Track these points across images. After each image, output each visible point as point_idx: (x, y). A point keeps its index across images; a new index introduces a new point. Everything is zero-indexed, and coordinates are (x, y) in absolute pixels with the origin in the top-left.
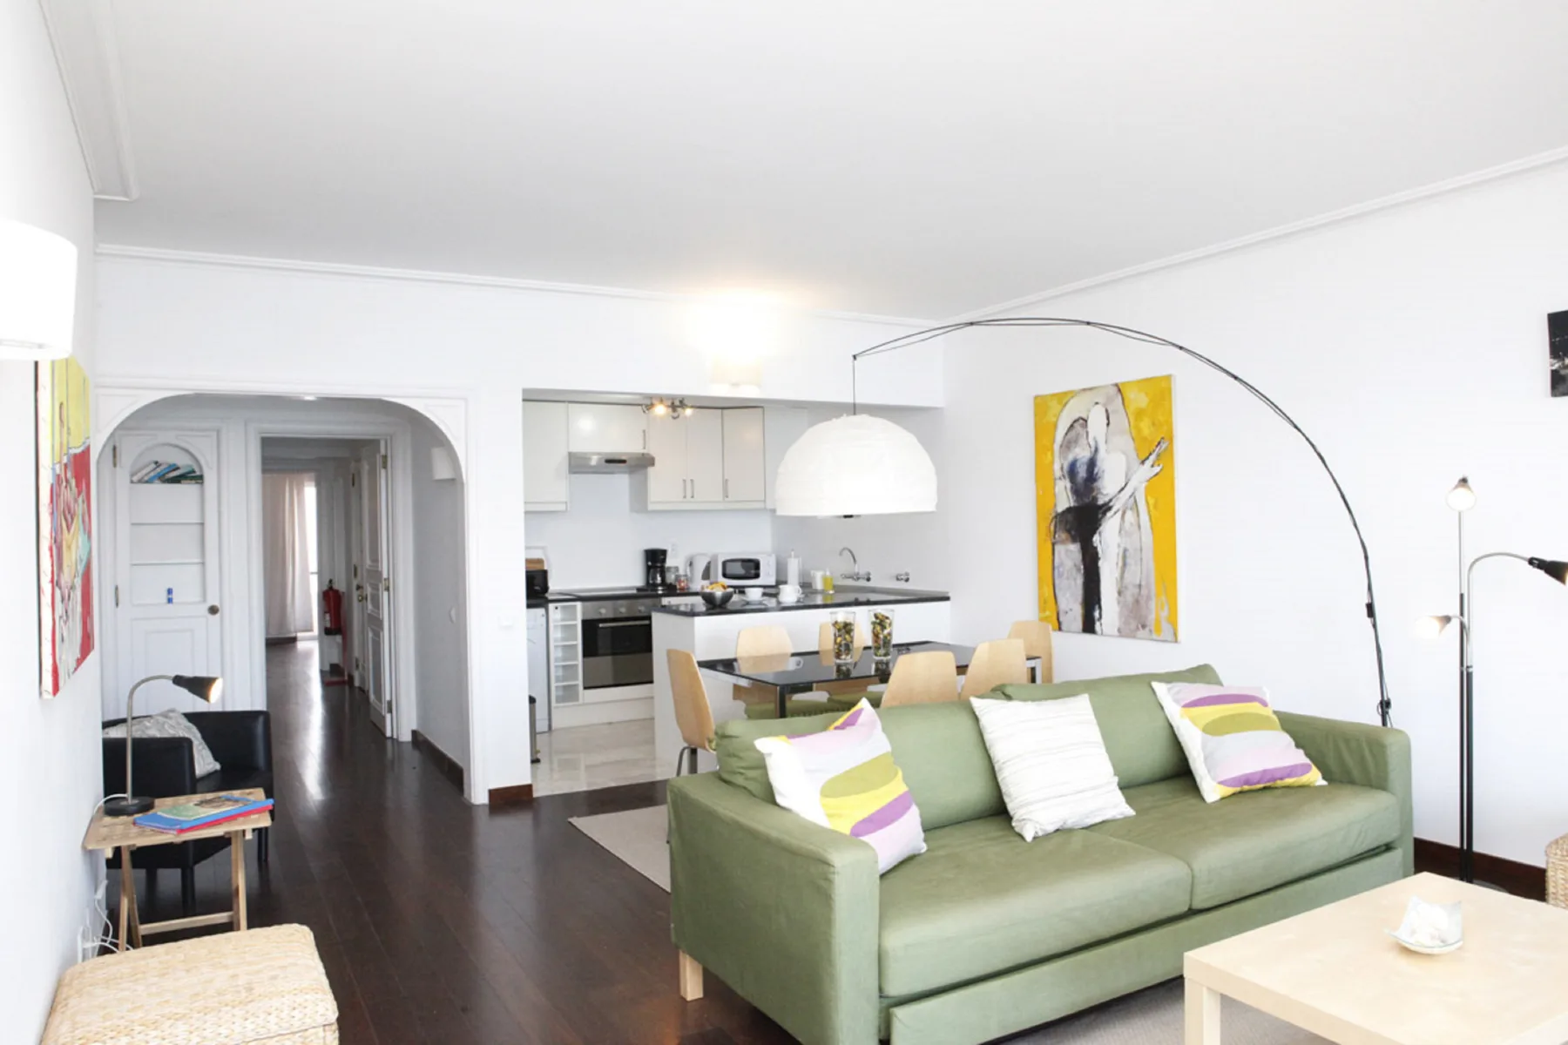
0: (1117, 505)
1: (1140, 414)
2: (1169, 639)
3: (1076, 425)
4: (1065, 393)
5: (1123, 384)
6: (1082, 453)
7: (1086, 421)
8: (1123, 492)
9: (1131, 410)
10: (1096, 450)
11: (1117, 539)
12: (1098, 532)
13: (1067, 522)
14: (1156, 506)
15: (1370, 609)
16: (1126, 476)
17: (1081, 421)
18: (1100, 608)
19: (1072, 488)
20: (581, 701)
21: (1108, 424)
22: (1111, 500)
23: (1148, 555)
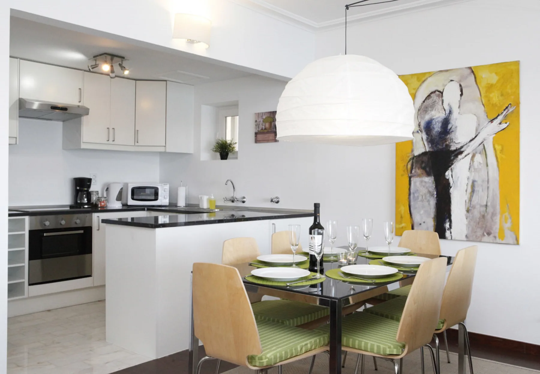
0: (468, 150)
1: (490, 87)
2: (511, 242)
3: (432, 95)
4: (424, 74)
5: (475, 67)
6: (438, 115)
7: (442, 93)
8: (473, 142)
9: (483, 84)
10: (450, 112)
11: (467, 174)
12: (450, 169)
13: (423, 162)
14: (502, 151)
16: (477, 130)
17: (437, 93)
18: (450, 221)
19: (427, 138)
20: (26, 296)
21: (461, 95)
22: (462, 147)
23: (494, 185)
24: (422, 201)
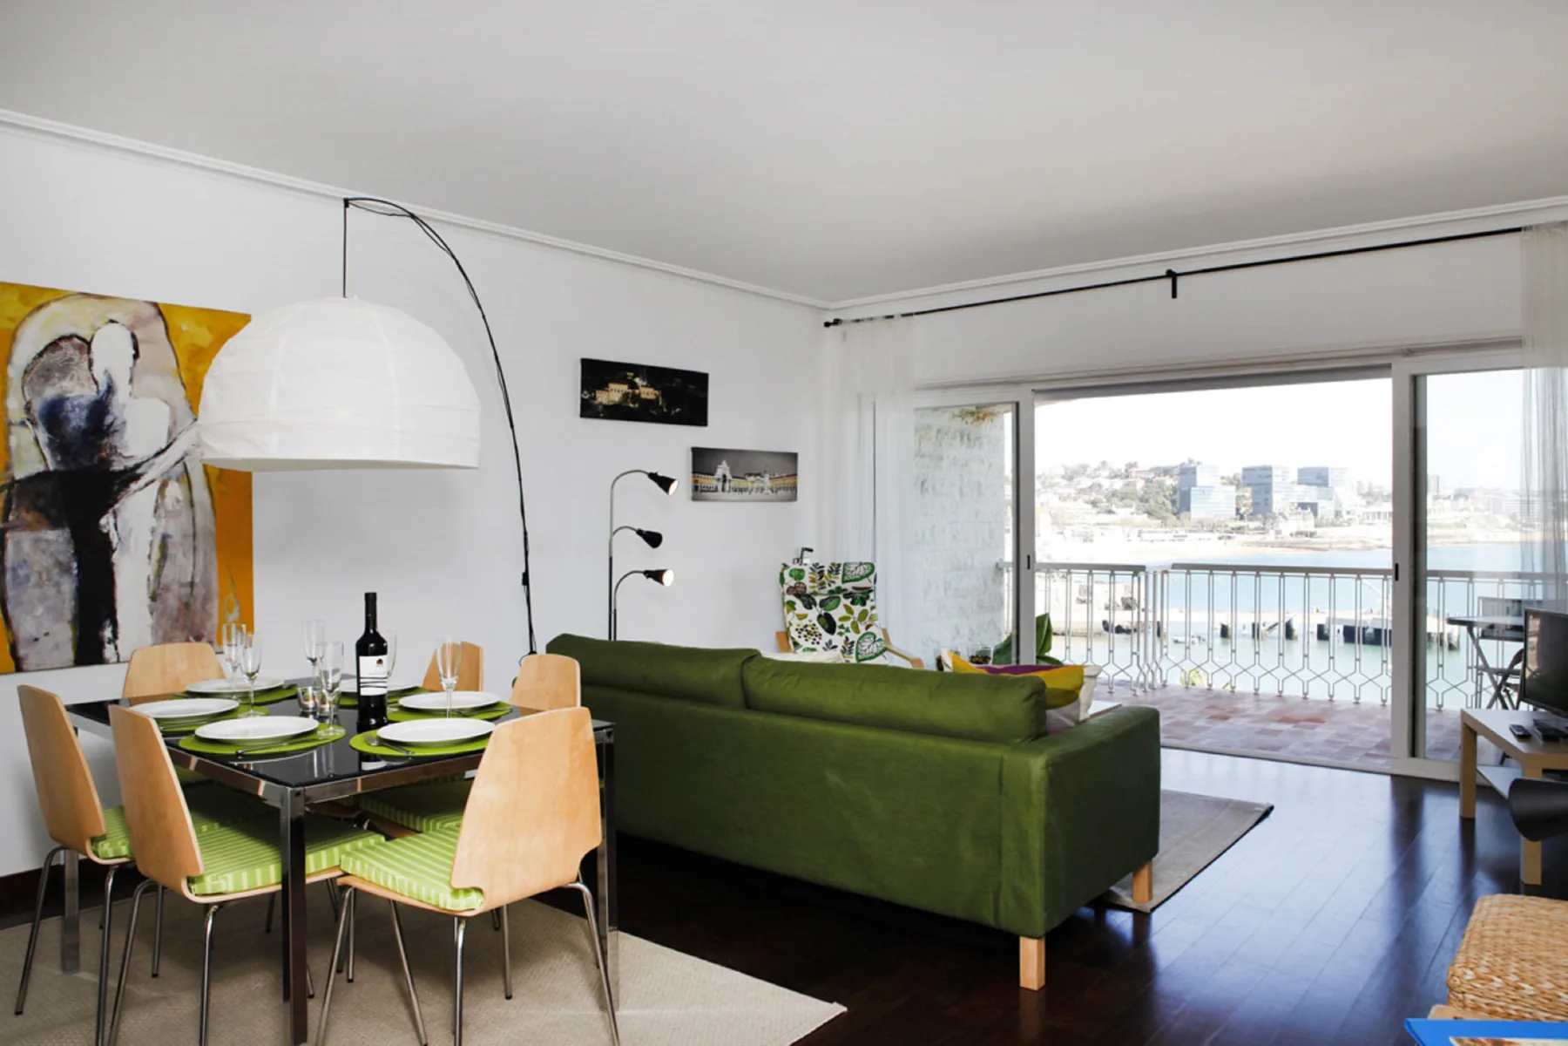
0: (150, 473)
1: (197, 353)
3: (63, 344)
4: (42, 290)
6: (78, 391)
7: (89, 344)
8: (162, 457)
9: (183, 343)
10: (110, 390)
11: (151, 521)
12: (111, 510)
13: (38, 495)
15: (526, 580)
16: (170, 433)
17: (76, 341)
18: (115, 624)
19: (51, 444)
21: (136, 356)
22: (138, 466)
23: (207, 543)
24: (40, 585)
